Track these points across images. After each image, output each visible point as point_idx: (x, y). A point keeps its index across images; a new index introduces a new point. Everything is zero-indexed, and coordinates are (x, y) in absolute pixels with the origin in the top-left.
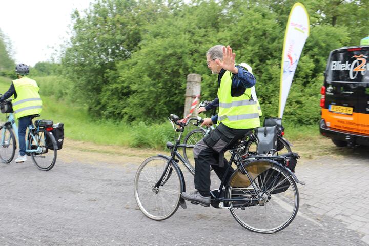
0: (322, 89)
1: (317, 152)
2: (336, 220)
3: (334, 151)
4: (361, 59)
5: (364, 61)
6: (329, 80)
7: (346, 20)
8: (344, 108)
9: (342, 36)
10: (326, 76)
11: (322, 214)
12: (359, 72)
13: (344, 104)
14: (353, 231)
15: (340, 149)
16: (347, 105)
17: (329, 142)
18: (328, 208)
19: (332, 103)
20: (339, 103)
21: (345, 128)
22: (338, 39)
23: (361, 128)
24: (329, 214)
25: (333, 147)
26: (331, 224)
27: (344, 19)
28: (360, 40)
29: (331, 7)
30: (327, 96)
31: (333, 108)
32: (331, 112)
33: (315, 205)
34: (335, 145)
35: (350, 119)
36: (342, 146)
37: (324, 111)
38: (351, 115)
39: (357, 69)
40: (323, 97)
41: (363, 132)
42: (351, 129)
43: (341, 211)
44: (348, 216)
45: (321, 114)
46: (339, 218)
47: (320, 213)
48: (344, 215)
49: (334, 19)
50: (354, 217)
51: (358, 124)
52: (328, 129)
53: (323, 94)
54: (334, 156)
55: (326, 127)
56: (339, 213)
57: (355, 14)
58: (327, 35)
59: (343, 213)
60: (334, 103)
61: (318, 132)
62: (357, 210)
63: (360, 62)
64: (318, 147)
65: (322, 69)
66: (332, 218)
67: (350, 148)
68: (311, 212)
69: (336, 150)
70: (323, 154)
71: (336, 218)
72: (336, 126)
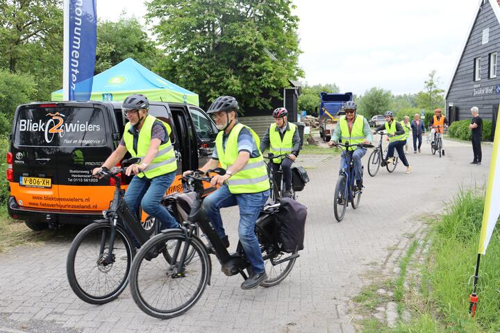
0: (9, 156)
1: (7, 243)
2: (47, 322)
3: (31, 238)
4: (57, 118)
5: (61, 120)
6: (17, 145)
7: (29, 66)
8: (41, 180)
9: (28, 87)
10: (12, 138)
11: (27, 319)
12: (56, 134)
13: (40, 175)
14: (71, 328)
15: (38, 234)
16: (44, 175)
17: (22, 227)
18: (35, 310)
19: (24, 174)
20: (33, 174)
21: (43, 205)
22: (22, 89)
23: (63, 203)
24: (37, 317)
25: (29, 232)
26: (42, 328)
27: (26, 64)
28: (50, 93)
29: (8, 46)
30: (15, 166)
31: (24, 180)
32: (24, 186)
33: (16, 311)
34: (31, 230)
35: (49, 193)
36: (41, 229)
37: (13, 185)
38: (51, 188)
39: (54, 130)
40: (10, 166)
41: (67, 208)
42: (52, 205)
43: (51, 310)
44: (61, 313)
45: (9, 189)
46: (50, 318)
47: (25, 319)
48: (56, 313)
49: (13, 62)
50: (69, 312)
51: (59, 199)
52: (21, 209)
53: (9, 163)
54: (32, 244)
55: (18, 206)
56: (49, 312)
57: (39, 60)
58: (7, 83)
59: (55, 311)
60: (27, 174)
61: (7, 215)
62: (70, 304)
63: (57, 122)
64: (8, 235)
65: (4, 129)
66: (42, 321)
67: (52, 230)
68: (12, 321)
69: (33, 235)
70: (17, 243)
71: (47, 319)
72: (30, 204)
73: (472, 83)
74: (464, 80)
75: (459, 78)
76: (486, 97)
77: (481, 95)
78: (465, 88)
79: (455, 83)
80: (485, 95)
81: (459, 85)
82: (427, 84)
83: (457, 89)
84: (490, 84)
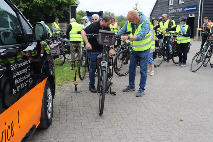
73: (168, 6)
74: (162, 5)
75: (159, 4)
76: (177, 14)
77: (173, 13)
78: (163, 10)
79: (156, 7)
80: (176, 13)
81: (158, 8)
82: (134, 9)
83: (157, 10)
84: (180, 7)
